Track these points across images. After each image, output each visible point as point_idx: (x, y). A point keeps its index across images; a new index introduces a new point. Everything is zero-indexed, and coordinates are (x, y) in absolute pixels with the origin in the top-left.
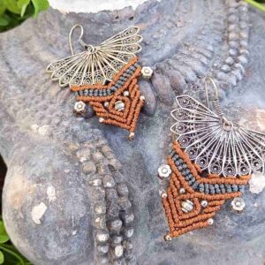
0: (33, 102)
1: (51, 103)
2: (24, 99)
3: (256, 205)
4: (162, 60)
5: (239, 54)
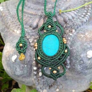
3: (89, 62)
5: (88, 12)
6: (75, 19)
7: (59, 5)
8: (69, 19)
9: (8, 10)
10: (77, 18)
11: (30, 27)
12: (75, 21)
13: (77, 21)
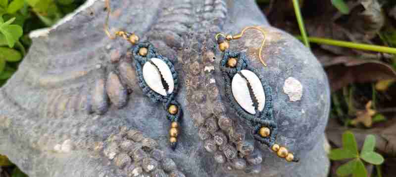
0: (49, 125)
1: (65, 117)
2: (40, 127)
3: (303, 112)
4: (149, 29)
6: (195, 26)
7: (135, 16)
8: (180, 35)
9: (16, 104)
10: (198, 20)
11: (91, 112)
12: (196, 30)
13: (202, 27)
